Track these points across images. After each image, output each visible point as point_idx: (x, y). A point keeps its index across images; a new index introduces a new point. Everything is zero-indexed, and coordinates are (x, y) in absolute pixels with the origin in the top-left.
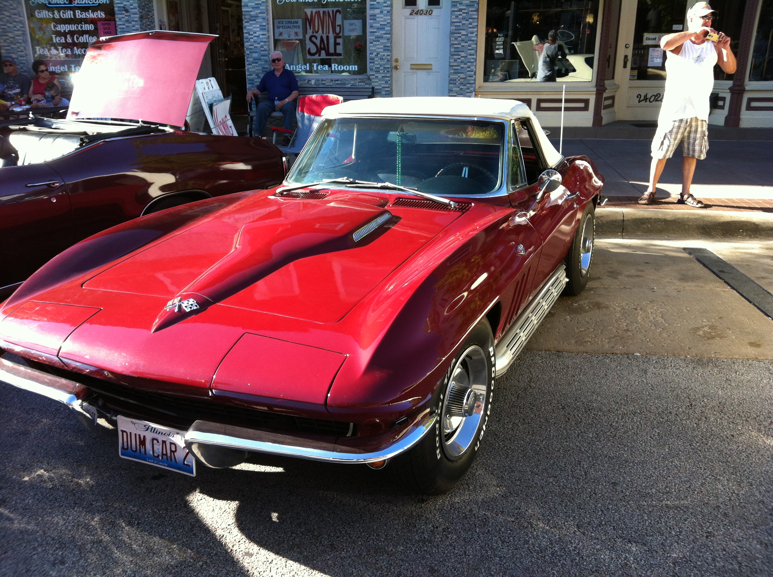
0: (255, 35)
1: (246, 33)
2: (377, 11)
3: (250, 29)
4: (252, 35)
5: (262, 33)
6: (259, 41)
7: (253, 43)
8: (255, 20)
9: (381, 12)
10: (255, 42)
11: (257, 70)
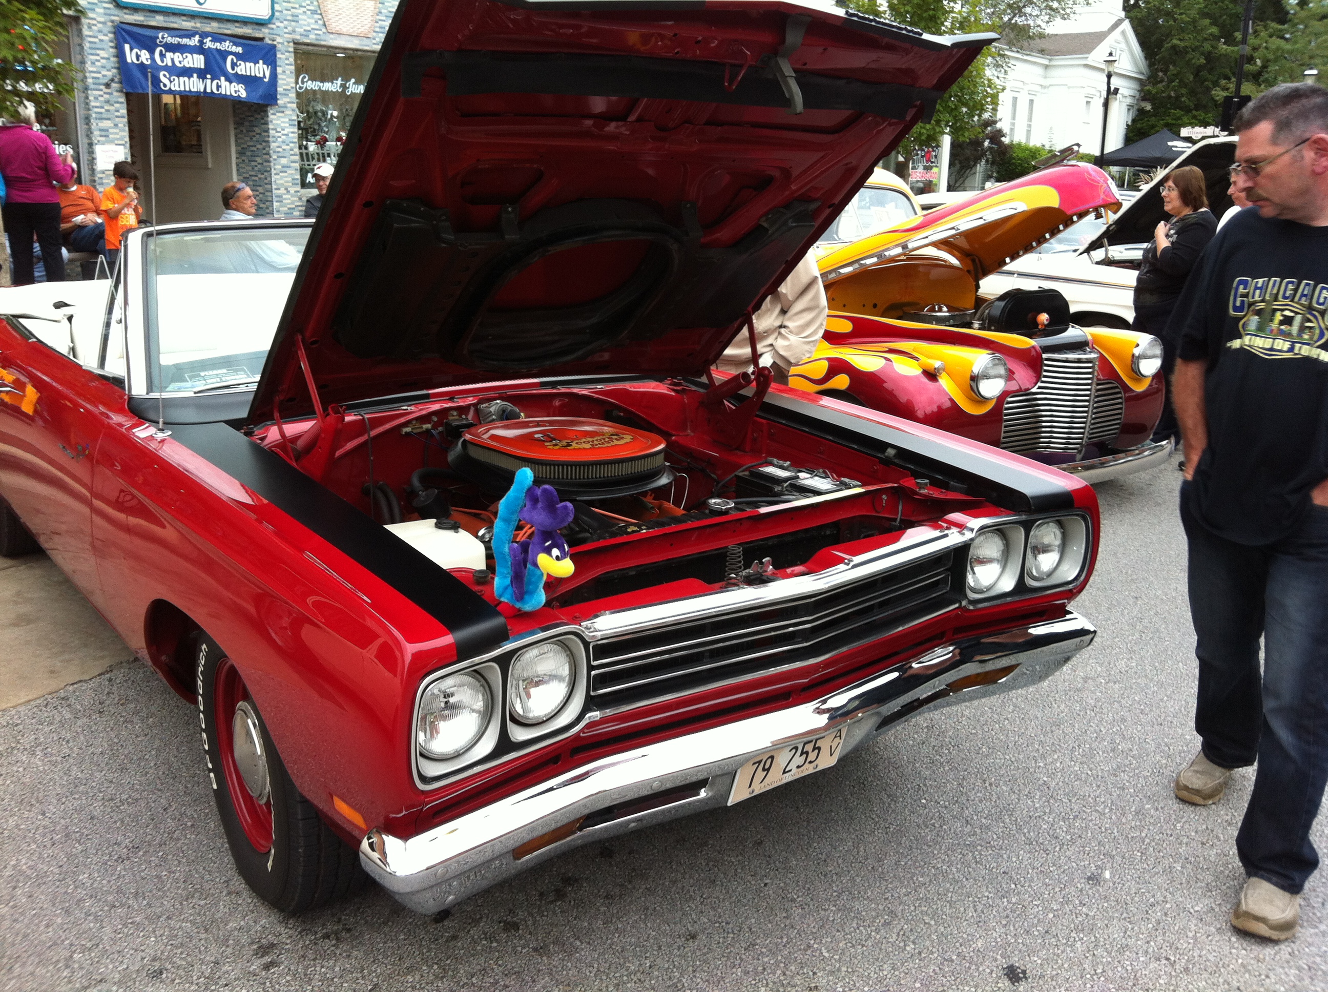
0: (283, 132)
1: (272, 129)
3: (278, 125)
4: (280, 132)
5: (292, 130)
6: (287, 142)
7: (281, 144)
8: (283, 112)
10: (283, 142)
11: (287, 182)
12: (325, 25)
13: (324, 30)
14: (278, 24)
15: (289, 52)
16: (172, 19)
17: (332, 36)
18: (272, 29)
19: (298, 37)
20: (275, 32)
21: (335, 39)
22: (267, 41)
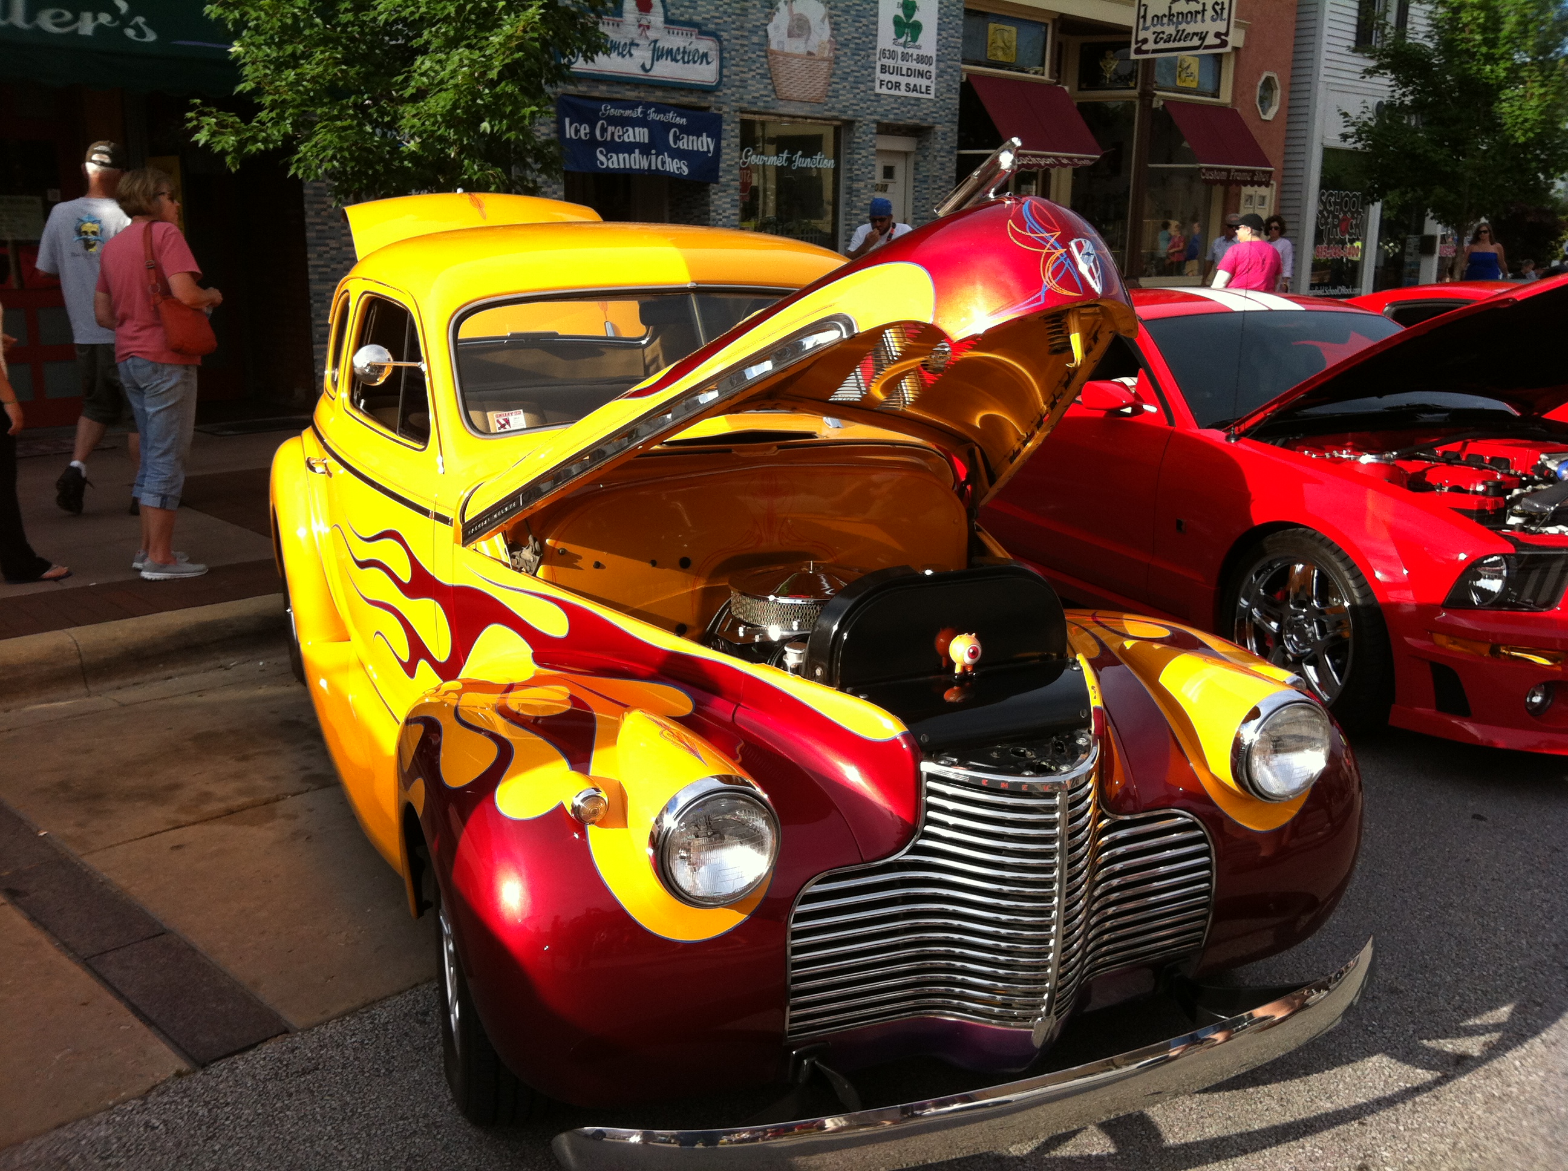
0: (724, 214)
1: (713, 211)
2: (862, 184)
3: (719, 206)
4: (720, 214)
5: (733, 212)
8: (725, 191)
9: (866, 186)
12: (774, 91)
13: (773, 96)
14: (726, 91)
15: (735, 122)
16: (616, 89)
17: (781, 103)
18: (719, 96)
19: (746, 105)
20: (722, 100)
21: (785, 106)
22: (713, 111)
